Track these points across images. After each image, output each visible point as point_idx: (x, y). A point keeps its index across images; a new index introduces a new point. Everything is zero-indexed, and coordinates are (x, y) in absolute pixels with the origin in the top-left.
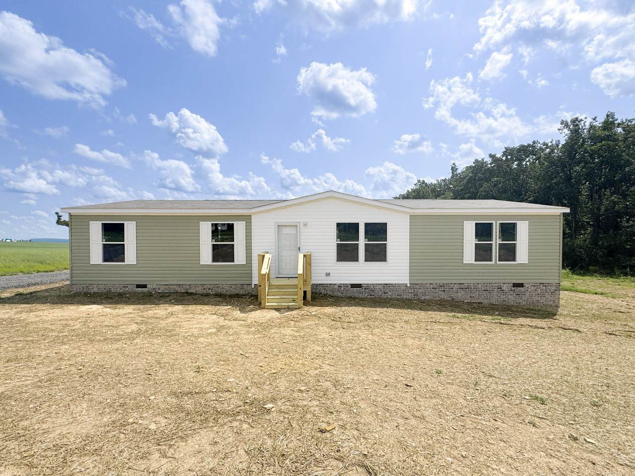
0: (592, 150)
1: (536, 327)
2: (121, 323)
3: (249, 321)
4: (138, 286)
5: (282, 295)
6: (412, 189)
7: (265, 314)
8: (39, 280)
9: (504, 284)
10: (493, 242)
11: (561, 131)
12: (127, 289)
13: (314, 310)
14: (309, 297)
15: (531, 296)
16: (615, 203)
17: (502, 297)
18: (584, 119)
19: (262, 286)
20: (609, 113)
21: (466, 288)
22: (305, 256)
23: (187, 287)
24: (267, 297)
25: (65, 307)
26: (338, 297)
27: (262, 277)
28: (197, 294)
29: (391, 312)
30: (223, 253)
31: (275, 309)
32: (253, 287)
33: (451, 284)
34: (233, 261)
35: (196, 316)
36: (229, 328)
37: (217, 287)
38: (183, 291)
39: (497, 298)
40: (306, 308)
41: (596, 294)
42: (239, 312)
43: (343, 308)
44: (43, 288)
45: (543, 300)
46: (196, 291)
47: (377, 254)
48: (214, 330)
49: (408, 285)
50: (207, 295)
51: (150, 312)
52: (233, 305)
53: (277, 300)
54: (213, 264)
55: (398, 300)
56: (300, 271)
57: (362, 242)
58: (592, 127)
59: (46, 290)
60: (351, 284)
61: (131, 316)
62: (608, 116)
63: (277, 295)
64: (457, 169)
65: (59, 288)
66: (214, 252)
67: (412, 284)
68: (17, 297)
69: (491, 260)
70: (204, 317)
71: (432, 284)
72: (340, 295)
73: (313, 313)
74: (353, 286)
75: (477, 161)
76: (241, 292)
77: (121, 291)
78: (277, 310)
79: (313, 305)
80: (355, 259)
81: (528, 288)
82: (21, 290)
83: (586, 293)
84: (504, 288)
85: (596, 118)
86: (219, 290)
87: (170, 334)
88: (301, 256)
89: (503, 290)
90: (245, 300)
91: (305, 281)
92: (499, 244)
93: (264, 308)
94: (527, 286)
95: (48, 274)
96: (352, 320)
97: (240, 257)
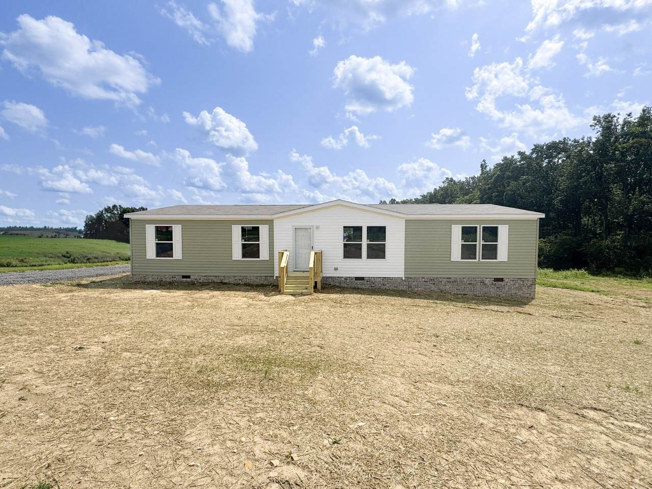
0: (623, 148)
1: (497, 311)
2: (179, 301)
3: (271, 302)
4: (184, 277)
5: (298, 284)
6: (439, 187)
7: (283, 298)
8: (102, 272)
9: (486, 278)
10: (477, 243)
11: (593, 127)
12: (175, 279)
13: (321, 296)
14: (319, 286)
15: (510, 289)
16: (643, 203)
17: (485, 290)
18: (616, 115)
19: (282, 277)
20: (645, 108)
21: (453, 282)
22: (316, 253)
23: (222, 278)
24: (285, 286)
25: (133, 291)
26: (344, 288)
27: (281, 269)
28: (230, 284)
29: (383, 299)
30: (251, 251)
31: (291, 295)
32: (275, 278)
33: (440, 278)
34: (259, 257)
35: (232, 298)
36: (256, 305)
37: (246, 278)
38: (218, 281)
39: (480, 290)
40: (316, 294)
41: (593, 291)
42: (264, 296)
43: (346, 295)
44: (108, 278)
45: (520, 293)
46: (229, 281)
47: (378, 252)
48: (246, 306)
49: (404, 279)
50: (238, 284)
51: (197, 295)
52: (259, 291)
53: (293, 288)
54: (243, 259)
55: (394, 291)
56: (311, 265)
57: (365, 242)
58: (626, 123)
59: (111, 280)
60: (356, 278)
61: (184, 297)
62: (644, 111)
63: (293, 284)
64: (486, 166)
65: (120, 278)
66: (244, 250)
67: (406, 278)
68: (92, 284)
69: (475, 259)
70: (237, 299)
71: (424, 278)
72: (346, 286)
73: (321, 298)
74: (357, 279)
75: (505, 158)
76: (265, 283)
77: (170, 280)
78: (293, 295)
79: (322, 293)
80: (359, 256)
81: (507, 282)
82: (94, 279)
83: (583, 291)
84: (486, 282)
85: (631, 114)
86: (248, 281)
87: (215, 307)
88: (313, 254)
89: (485, 284)
90: (268, 288)
91: (315, 273)
92: (483, 244)
93: (283, 294)
94: (506, 280)
95: (103, 267)
96: (350, 302)
97: (264, 254)
